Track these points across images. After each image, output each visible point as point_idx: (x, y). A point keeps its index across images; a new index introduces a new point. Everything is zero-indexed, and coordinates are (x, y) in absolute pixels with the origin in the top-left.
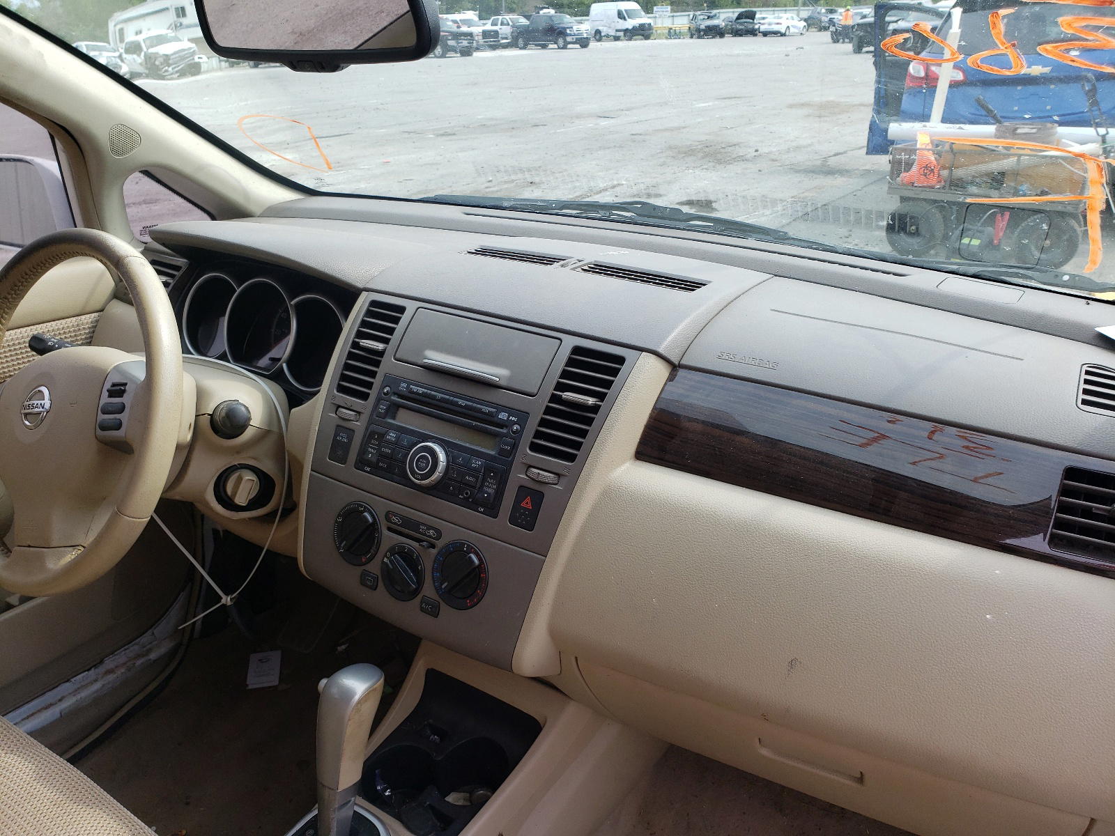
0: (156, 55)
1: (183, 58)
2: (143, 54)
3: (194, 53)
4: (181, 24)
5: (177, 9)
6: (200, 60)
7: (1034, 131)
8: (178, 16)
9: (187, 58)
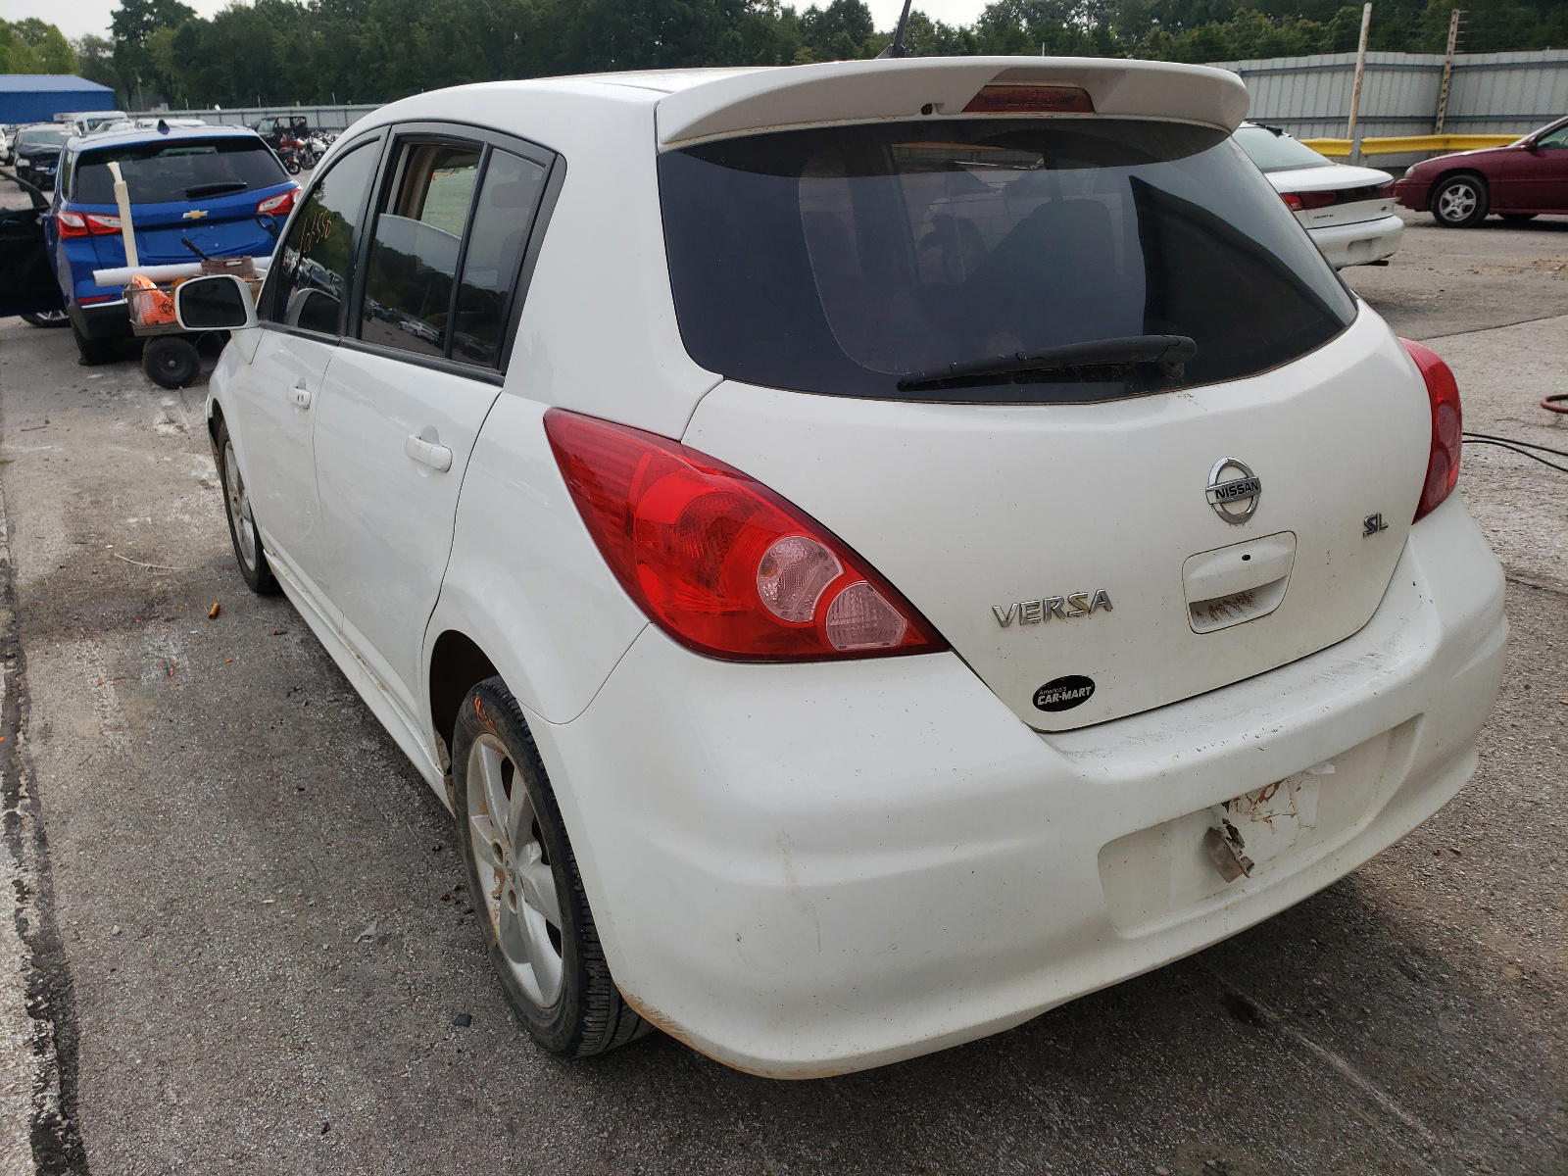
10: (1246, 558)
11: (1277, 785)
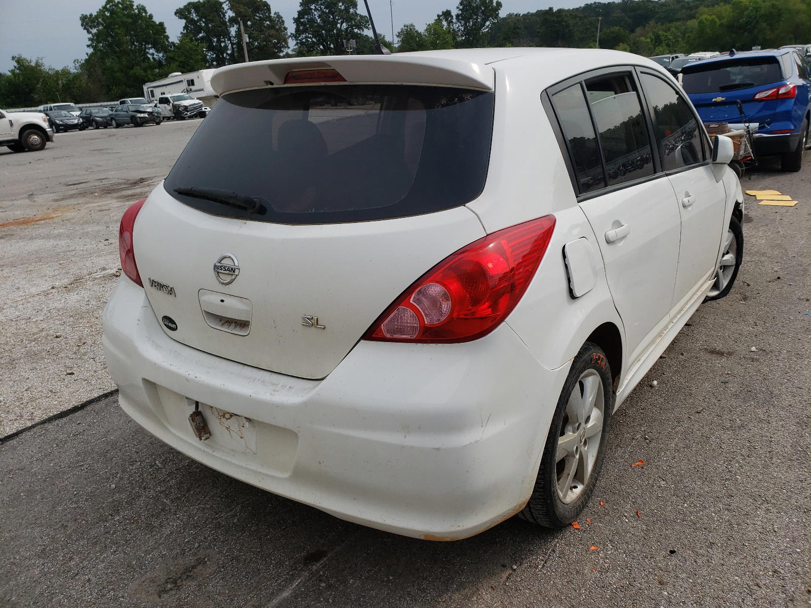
0: (179, 106)
1: (195, 108)
2: (171, 104)
3: (201, 106)
4: (191, 90)
5: (188, 81)
6: (206, 110)
7: (717, 126)
8: (189, 85)
9: (198, 108)
10: (222, 301)
11: (232, 415)
